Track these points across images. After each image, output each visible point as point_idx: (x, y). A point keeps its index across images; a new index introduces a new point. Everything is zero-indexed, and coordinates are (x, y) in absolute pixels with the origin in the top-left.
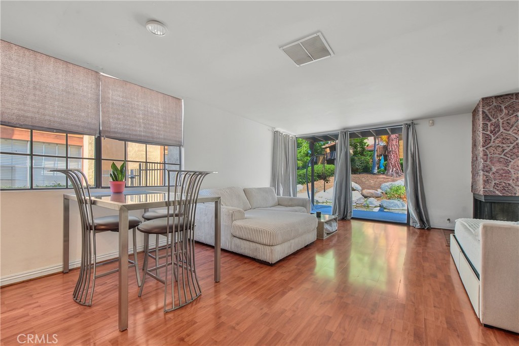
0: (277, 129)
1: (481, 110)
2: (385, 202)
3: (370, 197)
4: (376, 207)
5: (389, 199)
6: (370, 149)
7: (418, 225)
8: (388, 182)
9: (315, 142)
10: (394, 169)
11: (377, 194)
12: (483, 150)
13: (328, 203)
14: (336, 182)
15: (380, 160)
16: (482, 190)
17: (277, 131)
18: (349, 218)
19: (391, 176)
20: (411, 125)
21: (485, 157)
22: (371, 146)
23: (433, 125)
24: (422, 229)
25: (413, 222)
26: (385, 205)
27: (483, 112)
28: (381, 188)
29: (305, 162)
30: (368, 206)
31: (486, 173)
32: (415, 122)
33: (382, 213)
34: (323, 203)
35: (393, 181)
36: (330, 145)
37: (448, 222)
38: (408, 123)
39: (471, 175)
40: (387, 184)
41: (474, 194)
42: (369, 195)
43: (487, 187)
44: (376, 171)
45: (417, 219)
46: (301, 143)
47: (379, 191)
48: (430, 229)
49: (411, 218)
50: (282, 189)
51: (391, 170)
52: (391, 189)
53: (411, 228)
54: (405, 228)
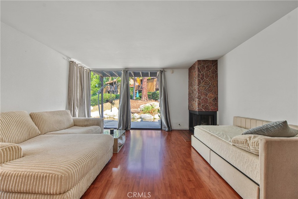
0: (73, 60)
1: (197, 67)
2: (143, 115)
3: (135, 113)
4: (138, 119)
5: (144, 114)
6: (132, 86)
7: (167, 129)
8: (143, 104)
9: (104, 76)
10: (145, 97)
11: (138, 111)
12: (198, 88)
13: (111, 118)
14: (120, 105)
15: (136, 93)
16: (197, 108)
17: (73, 62)
18: (129, 129)
19: (144, 101)
20: (163, 71)
21: (199, 91)
22: (132, 85)
23: (173, 73)
24: (168, 131)
25: (164, 128)
26: (143, 117)
27: (198, 68)
28: (140, 108)
29: (95, 92)
30: (134, 118)
31: (199, 100)
32: (165, 70)
33: (142, 122)
34: (108, 118)
35: (145, 104)
36: (110, 82)
37: (179, 126)
38: (162, 70)
39: (188, 101)
40: (143, 105)
41: (189, 110)
42: (134, 112)
43: (200, 107)
44: (135, 98)
45: (166, 126)
46: (92, 79)
47: (139, 109)
48: (172, 130)
49: (163, 125)
50: (78, 111)
51: (144, 98)
52: (145, 108)
53: (163, 131)
54: (159, 132)
